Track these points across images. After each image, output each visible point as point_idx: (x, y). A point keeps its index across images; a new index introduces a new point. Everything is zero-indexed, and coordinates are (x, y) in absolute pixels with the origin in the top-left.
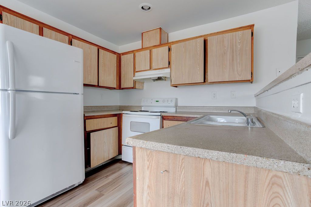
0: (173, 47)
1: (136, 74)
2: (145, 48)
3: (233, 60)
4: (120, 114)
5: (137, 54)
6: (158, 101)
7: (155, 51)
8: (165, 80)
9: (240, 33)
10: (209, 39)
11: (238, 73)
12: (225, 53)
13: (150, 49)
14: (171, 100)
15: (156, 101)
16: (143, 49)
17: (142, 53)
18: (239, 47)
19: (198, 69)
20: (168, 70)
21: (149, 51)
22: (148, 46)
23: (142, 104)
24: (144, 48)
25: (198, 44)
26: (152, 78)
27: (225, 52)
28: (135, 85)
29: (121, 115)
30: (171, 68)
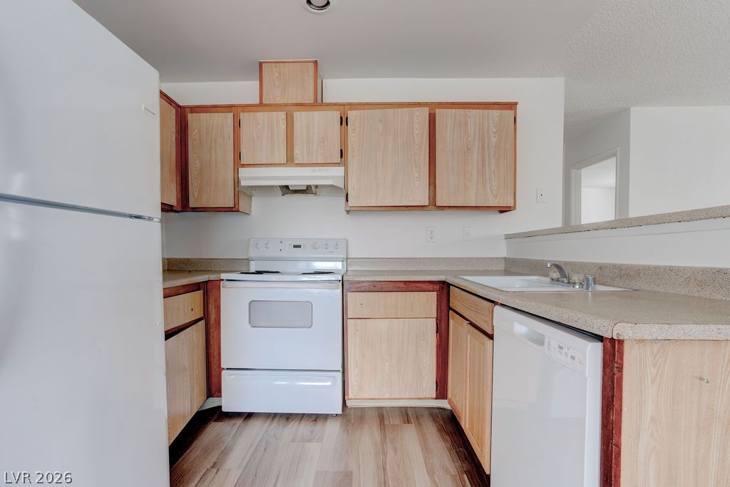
0: (352, 115)
1: (243, 172)
2: (270, 105)
3: (483, 165)
4: (207, 282)
5: (244, 117)
6: (299, 246)
7: (300, 117)
8: (315, 194)
9: (495, 113)
10: (438, 112)
12: (468, 149)
13: (290, 109)
14: (336, 244)
15: (295, 246)
16: (261, 106)
17: (261, 116)
18: (494, 140)
19: (417, 175)
20: (339, 171)
21: (282, 115)
22: (279, 101)
23: (252, 254)
24: (266, 105)
25: (417, 121)
26: (292, 186)
27: (470, 147)
28: (237, 202)
30: (345, 165)
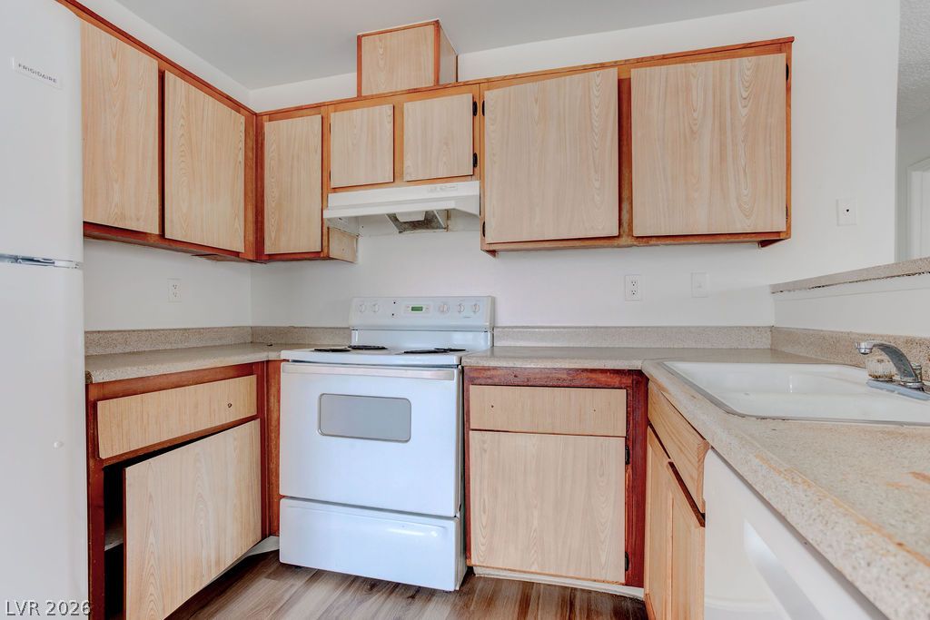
0: (491, 97)
1: (334, 199)
2: (372, 97)
3: (722, 159)
4: (268, 361)
5: (336, 119)
6: (420, 309)
7: (414, 110)
8: (447, 228)
9: (746, 63)
10: (636, 75)
11: (740, 206)
12: (693, 132)
13: (396, 101)
14: (475, 305)
15: (413, 309)
16: (360, 99)
17: (359, 114)
18: (744, 112)
19: (597, 184)
20: (470, 189)
21: (387, 109)
22: (383, 89)
23: (354, 320)
24: (366, 98)
25: (596, 93)
26: (402, 214)
27: (695, 128)
28: (325, 244)
29: (271, 365)
30: (481, 178)
